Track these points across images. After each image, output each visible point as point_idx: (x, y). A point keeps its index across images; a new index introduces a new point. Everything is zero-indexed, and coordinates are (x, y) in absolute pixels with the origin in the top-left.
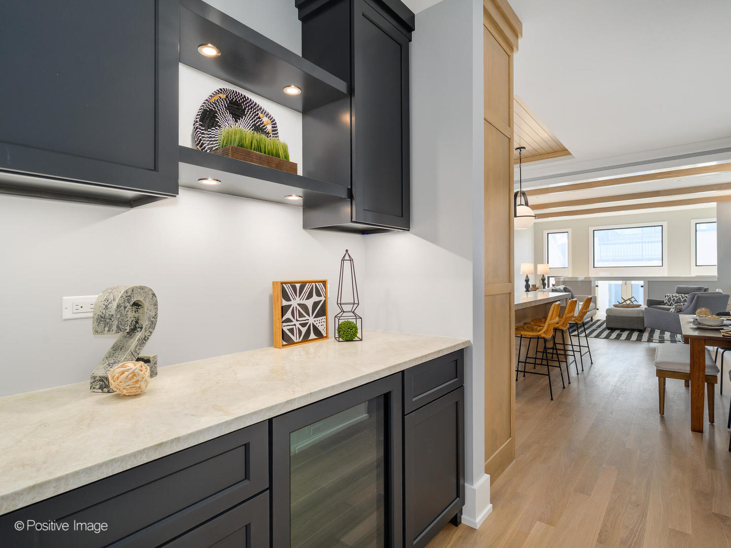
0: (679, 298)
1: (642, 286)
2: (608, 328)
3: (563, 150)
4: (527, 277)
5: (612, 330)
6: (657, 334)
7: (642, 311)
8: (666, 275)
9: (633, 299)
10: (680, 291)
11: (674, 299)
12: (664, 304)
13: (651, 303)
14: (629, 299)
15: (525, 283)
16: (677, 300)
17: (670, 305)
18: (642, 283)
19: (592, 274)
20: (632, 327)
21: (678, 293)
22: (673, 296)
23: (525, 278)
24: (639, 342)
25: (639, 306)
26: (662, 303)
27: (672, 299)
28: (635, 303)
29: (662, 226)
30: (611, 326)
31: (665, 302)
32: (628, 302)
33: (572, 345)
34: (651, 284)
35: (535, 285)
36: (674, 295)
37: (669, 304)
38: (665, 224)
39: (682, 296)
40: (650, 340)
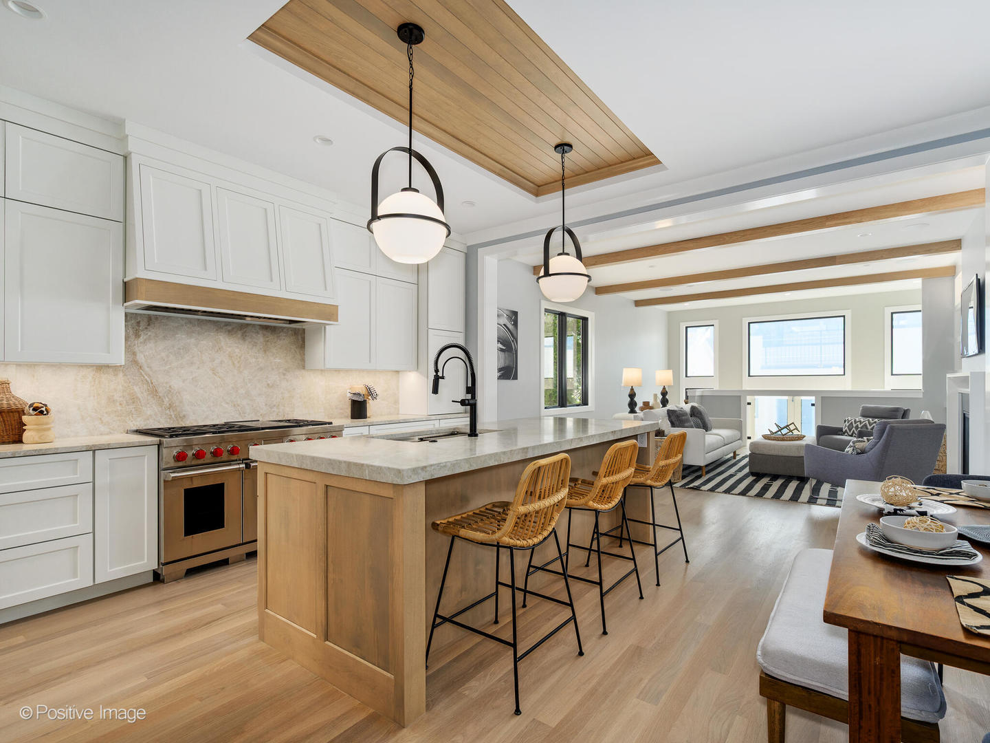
0: (865, 425)
1: (813, 405)
2: (752, 474)
3: (647, 155)
4: (632, 389)
5: (758, 476)
6: (825, 489)
7: (808, 446)
8: (849, 388)
9: (792, 427)
10: (867, 413)
11: (857, 426)
12: (843, 434)
13: (823, 431)
14: (787, 427)
15: (629, 399)
16: (861, 428)
17: (852, 436)
18: (812, 399)
19: (748, 385)
20: (788, 473)
21: (863, 416)
22: (855, 422)
23: (628, 391)
24: (795, 503)
25: (801, 438)
26: (839, 431)
27: (854, 425)
28: (795, 432)
29: (844, 316)
30: (756, 470)
31: (844, 430)
32: (785, 431)
33: (654, 524)
34: (826, 401)
35: (649, 402)
36: (857, 420)
37: (850, 434)
38: (848, 314)
39: (869, 422)
40: (812, 501)
